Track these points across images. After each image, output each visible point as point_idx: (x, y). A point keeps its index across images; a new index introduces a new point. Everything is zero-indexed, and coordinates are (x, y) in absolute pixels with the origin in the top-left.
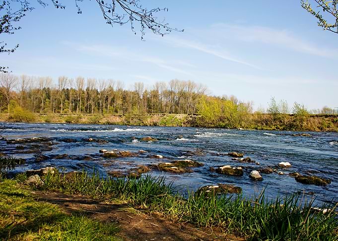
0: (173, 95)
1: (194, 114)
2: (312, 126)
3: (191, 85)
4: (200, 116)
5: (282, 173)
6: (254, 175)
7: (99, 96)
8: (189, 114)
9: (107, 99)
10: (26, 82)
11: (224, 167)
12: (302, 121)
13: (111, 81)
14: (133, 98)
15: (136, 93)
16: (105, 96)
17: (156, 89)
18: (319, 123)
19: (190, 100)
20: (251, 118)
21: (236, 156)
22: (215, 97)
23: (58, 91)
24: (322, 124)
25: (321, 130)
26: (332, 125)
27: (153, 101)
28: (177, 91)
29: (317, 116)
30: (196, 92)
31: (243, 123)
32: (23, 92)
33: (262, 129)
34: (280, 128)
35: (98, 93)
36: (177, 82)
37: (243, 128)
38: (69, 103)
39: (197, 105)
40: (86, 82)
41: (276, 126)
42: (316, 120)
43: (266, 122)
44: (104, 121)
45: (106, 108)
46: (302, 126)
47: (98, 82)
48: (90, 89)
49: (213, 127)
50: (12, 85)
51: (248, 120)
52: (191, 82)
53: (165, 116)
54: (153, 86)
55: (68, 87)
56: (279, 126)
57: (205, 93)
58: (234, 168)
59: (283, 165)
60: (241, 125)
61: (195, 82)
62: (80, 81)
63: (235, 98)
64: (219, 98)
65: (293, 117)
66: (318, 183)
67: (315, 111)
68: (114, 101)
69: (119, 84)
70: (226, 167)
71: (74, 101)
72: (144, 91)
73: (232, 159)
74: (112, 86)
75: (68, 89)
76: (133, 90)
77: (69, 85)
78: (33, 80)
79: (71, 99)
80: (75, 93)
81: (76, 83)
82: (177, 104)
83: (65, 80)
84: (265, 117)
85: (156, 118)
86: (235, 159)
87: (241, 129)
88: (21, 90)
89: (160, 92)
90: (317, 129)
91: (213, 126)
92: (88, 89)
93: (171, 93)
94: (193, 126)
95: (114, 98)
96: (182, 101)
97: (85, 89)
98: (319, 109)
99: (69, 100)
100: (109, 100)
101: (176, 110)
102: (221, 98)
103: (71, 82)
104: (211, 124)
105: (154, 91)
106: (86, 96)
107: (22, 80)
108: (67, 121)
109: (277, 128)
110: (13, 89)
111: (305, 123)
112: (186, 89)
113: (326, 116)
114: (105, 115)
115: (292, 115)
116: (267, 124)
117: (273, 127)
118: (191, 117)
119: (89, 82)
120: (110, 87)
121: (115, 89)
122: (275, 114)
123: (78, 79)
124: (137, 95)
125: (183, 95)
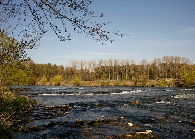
0: (165, 65)
1: (178, 79)
3: (177, 59)
4: (182, 80)
7: (121, 69)
8: (174, 79)
9: (125, 71)
10: (83, 64)
13: (127, 60)
14: (141, 69)
15: (142, 66)
16: (125, 69)
17: (154, 62)
19: (177, 68)
23: (99, 68)
27: (153, 70)
28: (168, 63)
30: (181, 63)
32: (82, 69)
35: (120, 68)
36: (168, 57)
38: (105, 74)
40: (113, 62)
44: (122, 84)
45: (125, 76)
47: (120, 61)
48: (116, 65)
50: (76, 66)
52: (177, 57)
53: (159, 80)
54: (153, 61)
55: (104, 65)
57: (188, 63)
62: (110, 62)
68: (129, 72)
69: (132, 61)
71: (108, 72)
72: (147, 65)
74: (128, 63)
75: (104, 66)
76: (140, 64)
77: (105, 64)
78: (86, 63)
79: (106, 71)
80: (108, 68)
81: (108, 63)
82: (169, 71)
83: (102, 61)
85: (153, 82)
88: (81, 68)
89: (157, 64)
91: (192, 86)
92: (115, 66)
93: (164, 64)
94: (178, 87)
95: (129, 70)
96: (172, 69)
97: (113, 65)
99: (104, 72)
100: (127, 71)
101: (168, 75)
103: (105, 62)
104: (191, 84)
105: (153, 64)
106: (113, 69)
107: (81, 63)
108: (102, 85)
110: (77, 68)
112: (174, 62)
114: (123, 81)
118: (176, 80)
119: (115, 62)
120: (127, 63)
121: (130, 64)
123: (109, 60)
124: (143, 67)
125: (172, 65)
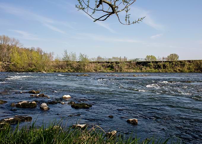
1: (8, 62)
2: (90, 69)
3: (5, 39)
4: (12, 63)
5: (63, 103)
6: (43, 106)
8: (3, 62)
11: (22, 103)
12: (84, 65)
18: (95, 67)
19: (5, 50)
20: (52, 64)
21: (34, 93)
22: (25, 48)
24: (96, 67)
25: (96, 71)
26: (102, 68)
29: (93, 62)
30: (10, 45)
31: (46, 68)
33: (59, 72)
34: (71, 71)
37: (46, 71)
39: (11, 55)
41: (68, 70)
42: (93, 65)
43: (62, 67)
46: (84, 69)
49: (23, 72)
51: (49, 66)
52: (6, 36)
56: (70, 69)
57: (17, 46)
58: (30, 102)
59: (65, 97)
60: (44, 69)
61: (9, 37)
63: (40, 50)
64: (28, 50)
65: (79, 63)
66: (84, 108)
67: (93, 59)
70: (23, 102)
73: (31, 96)
84: (61, 64)
86: (33, 96)
87: (44, 72)
90: (94, 71)
94: (8, 71)
98: (95, 58)
102: (30, 50)
104: (22, 69)
109: (69, 71)
111: (86, 67)
112: (2, 42)
113: (99, 63)
115: (78, 62)
116: (62, 68)
117: (66, 70)
118: (5, 64)
122: (67, 61)
